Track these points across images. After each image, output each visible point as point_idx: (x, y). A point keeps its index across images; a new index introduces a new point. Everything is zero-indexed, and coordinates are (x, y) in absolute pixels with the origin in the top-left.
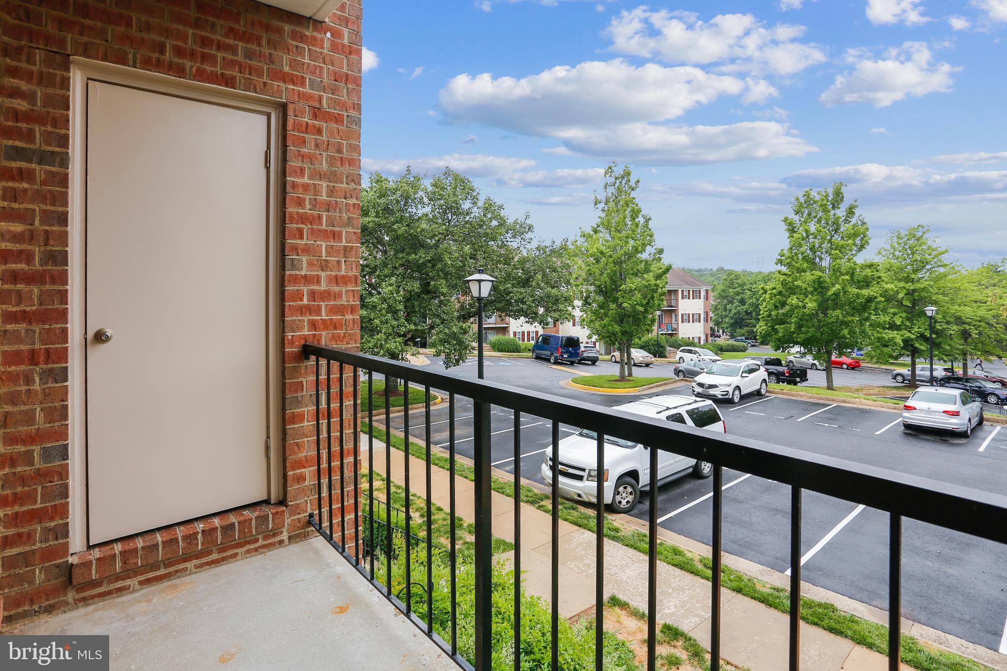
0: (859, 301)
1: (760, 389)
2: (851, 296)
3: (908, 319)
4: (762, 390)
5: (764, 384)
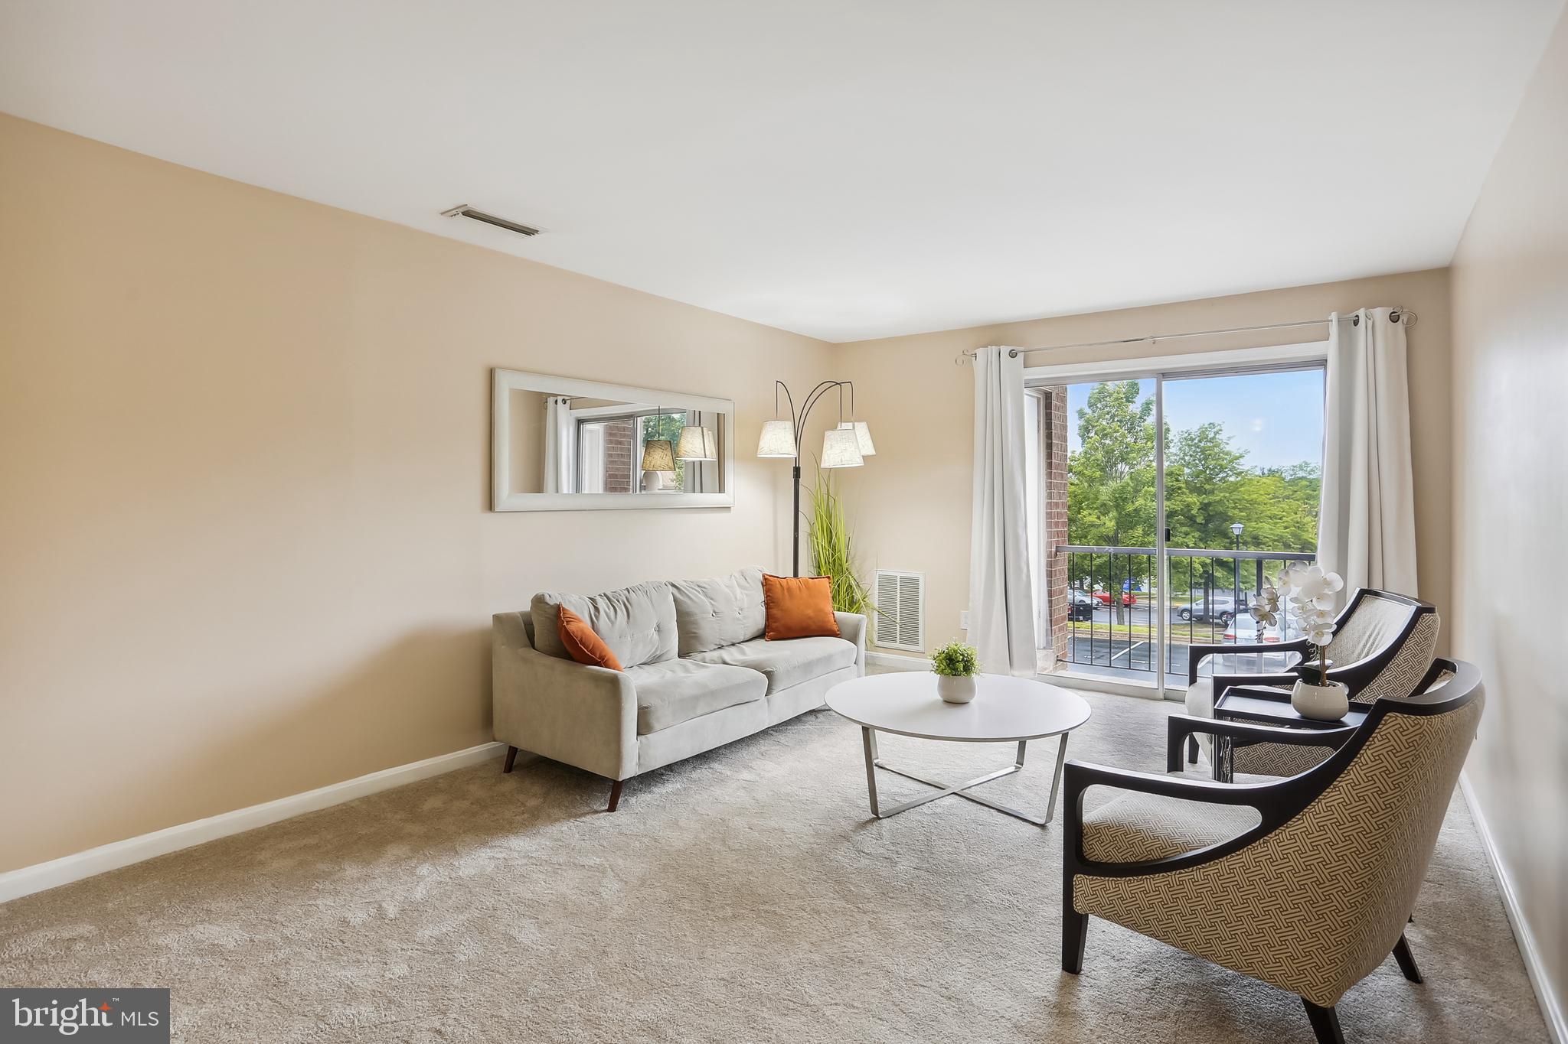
3: (1201, 540)
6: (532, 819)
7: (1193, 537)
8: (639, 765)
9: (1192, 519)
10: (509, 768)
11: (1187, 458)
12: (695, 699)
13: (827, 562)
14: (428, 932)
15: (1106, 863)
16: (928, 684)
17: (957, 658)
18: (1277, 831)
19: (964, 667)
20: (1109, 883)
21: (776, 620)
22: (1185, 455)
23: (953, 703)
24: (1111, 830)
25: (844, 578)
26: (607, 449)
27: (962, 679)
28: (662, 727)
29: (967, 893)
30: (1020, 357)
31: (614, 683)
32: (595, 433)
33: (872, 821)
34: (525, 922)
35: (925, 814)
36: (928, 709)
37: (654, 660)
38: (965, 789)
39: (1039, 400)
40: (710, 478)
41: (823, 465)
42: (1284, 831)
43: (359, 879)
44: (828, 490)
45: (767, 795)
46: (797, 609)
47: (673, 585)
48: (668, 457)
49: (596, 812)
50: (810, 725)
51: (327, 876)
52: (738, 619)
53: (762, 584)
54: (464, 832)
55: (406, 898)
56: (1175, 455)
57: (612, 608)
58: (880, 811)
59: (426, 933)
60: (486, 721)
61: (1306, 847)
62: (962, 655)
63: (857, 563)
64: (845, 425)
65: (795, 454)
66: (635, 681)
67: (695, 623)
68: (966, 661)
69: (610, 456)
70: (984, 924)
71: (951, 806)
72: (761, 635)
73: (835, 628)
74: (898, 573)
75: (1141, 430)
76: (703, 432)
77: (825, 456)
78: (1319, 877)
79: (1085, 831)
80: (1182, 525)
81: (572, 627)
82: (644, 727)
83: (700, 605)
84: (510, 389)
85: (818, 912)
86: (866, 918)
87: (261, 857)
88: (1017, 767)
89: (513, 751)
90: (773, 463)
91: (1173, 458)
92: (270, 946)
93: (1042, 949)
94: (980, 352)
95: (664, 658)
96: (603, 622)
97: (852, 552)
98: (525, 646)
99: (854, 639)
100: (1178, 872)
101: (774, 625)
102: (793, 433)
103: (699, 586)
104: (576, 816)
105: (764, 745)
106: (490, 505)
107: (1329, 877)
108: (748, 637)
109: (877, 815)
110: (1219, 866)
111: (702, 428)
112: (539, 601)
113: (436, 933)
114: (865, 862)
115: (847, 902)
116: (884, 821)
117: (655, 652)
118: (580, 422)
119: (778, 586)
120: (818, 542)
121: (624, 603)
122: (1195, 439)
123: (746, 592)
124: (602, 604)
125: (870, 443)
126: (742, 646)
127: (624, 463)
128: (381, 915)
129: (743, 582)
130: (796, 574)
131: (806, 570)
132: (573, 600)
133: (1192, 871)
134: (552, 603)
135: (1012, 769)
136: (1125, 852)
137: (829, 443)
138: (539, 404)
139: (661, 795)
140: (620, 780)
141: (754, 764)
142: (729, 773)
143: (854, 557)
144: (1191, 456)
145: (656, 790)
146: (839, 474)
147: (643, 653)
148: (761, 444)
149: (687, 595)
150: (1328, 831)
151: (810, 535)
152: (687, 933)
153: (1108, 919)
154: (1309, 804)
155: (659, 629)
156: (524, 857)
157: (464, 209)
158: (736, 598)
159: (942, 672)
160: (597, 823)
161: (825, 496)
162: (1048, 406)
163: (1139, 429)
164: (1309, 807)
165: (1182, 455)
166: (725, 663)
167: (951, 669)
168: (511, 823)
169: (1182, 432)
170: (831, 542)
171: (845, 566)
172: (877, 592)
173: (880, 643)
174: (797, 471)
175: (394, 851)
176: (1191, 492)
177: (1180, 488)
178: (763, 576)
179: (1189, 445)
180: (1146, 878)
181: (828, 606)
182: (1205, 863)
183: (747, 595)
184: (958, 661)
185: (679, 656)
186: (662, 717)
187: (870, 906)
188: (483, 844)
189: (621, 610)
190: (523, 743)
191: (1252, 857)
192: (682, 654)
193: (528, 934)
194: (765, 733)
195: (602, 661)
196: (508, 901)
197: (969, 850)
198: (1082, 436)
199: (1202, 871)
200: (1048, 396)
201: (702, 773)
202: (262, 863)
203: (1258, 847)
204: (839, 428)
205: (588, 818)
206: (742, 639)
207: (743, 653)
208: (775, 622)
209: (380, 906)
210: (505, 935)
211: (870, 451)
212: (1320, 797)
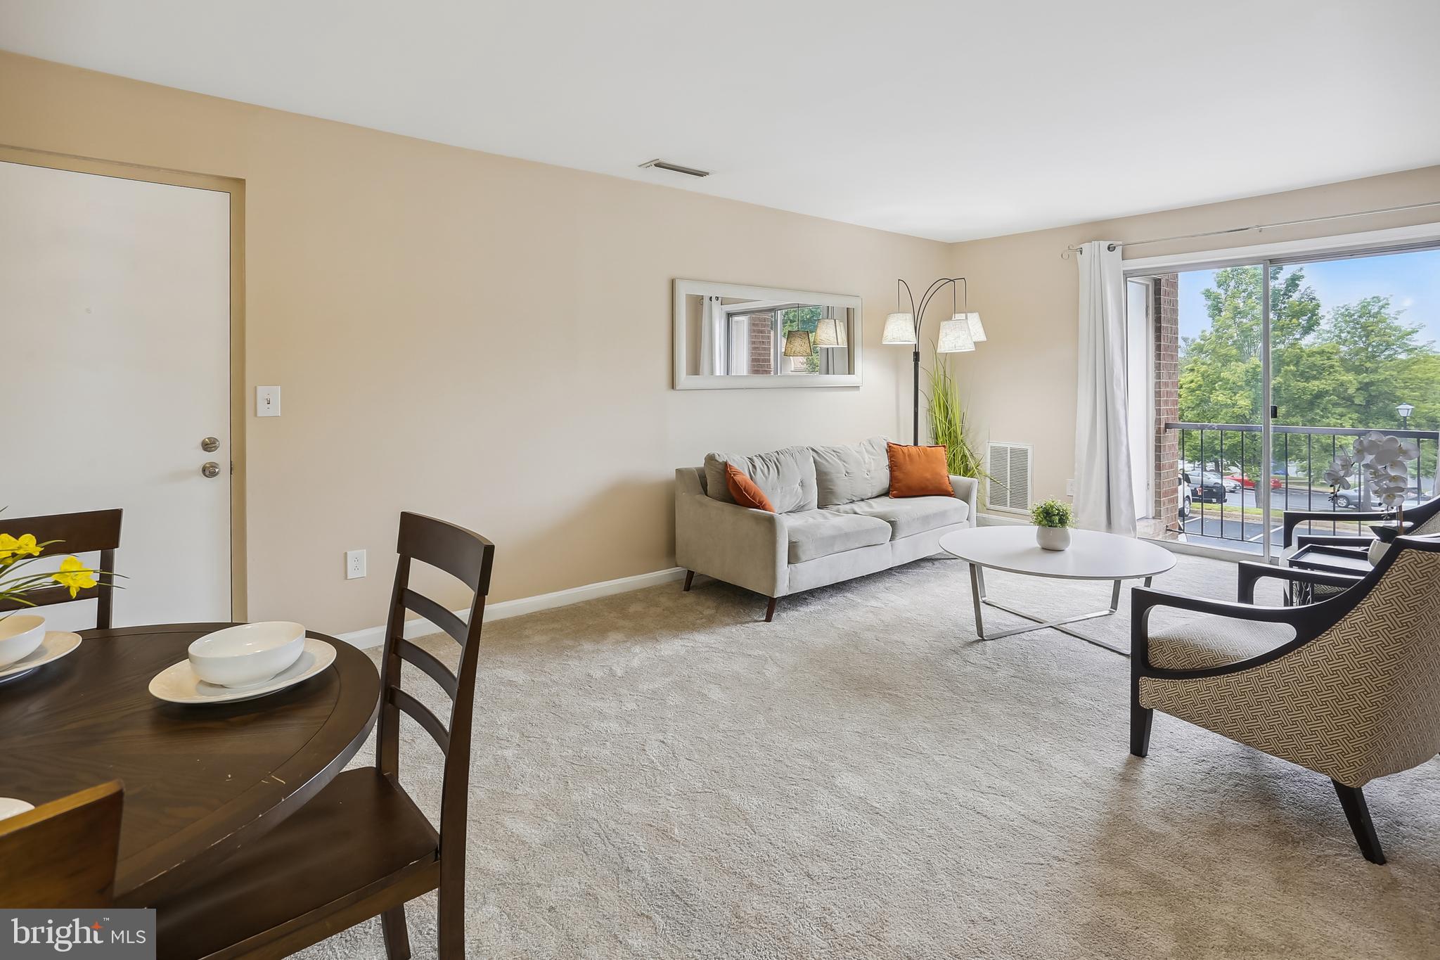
0: (1305, 397)
1: (1184, 508)
2: (1295, 391)
3: (1360, 422)
4: (1185, 509)
5: (1187, 502)
6: (709, 623)
7: (1350, 419)
8: (790, 587)
9: (1349, 400)
10: (688, 588)
11: (1343, 335)
12: (833, 539)
13: (944, 434)
14: (646, 687)
15: (1167, 669)
16: (1028, 534)
17: (1052, 512)
18: (1309, 644)
19: (1059, 520)
20: (1168, 683)
21: (899, 481)
22: (1341, 331)
23: (1049, 549)
24: (1173, 644)
25: (959, 449)
26: (751, 336)
27: (1059, 529)
28: (806, 559)
29: (1055, 696)
30: (1119, 251)
31: (771, 521)
32: (742, 324)
33: (978, 641)
34: (712, 686)
35: (1024, 640)
36: (1028, 553)
37: (799, 509)
38: (1062, 624)
39: (1147, 286)
40: (840, 362)
41: (938, 351)
42: (1315, 643)
43: (593, 652)
44: (945, 372)
45: (891, 618)
46: (916, 471)
47: (813, 450)
48: (806, 345)
49: (756, 621)
50: (928, 569)
51: (571, 648)
52: (866, 479)
53: (887, 451)
54: (661, 628)
55: (627, 665)
56: (1328, 332)
57: (765, 466)
58: (984, 635)
59: (644, 687)
60: (670, 551)
61: (1332, 656)
62: (1058, 510)
63: (971, 435)
64: (958, 316)
65: (914, 341)
66: (787, 524)
67: (831, 481)
68: (1062, 515)
69: (754, 343)
70: (1068, 718)
71: (1048, 635)
72: (886, 494)
73: (950, 489)
74: (1009, 445)
75: (1285, 307)
76: (835, 323)
77: (940, 343)
78: (1344, 680)
79: (1150, 644)
80: (1335, 405)
81: (737, 478)
82: (793, 558)
83: (836, 468)
84: (686, 295)
85: (931, 699)
86: (969, 705)
87: (527, 632)
88: (1111, 611)
89: (691, 574)
90: (896, 350)
91: (1326, 336)
92: (545, 685)
93: (1115, 738)
94: (1086, 247)
95: (806, 508)
96: (759, 476)
97: (966, 425)
98: (701, 493)
99: (966, 498)
100: (1226, 676)
101: (897, 485)
102: (913, 323)
103: (834, 451)
104: (742, 623)
105: (888, 582)
106: (673, 386)
107: (1352, 680)
108: (874, 494)
109: (982, 637)
110: (1260, 671)
111: (835, 320)
112: (710, 459)
113: (651, 687)
114: (969, 669)
115: (954, 693)
116: (988, 642)
117: (800, 502)
118: (730, 315)
119: (901, 452)
120: (936, 417)
121: (774, 462)
122: (1353, 315)
123: (874, 457)
124: (758, 463)
125: (981, 330)
126: (870, 501)
127: (765, 349)
128: (612, 674)
129: (870, 448)
130: (916, 443)
131: (925, 440)
132: (735, 459)
133: (1238, 675)
134: (721, 461)
135: (1107, 612)
136: (1183, 661)
137: (945, 332)
138: (697, 303)
139: (806, 613)
140: (775, 597)
141: (879, 595)
142: (859, 601)
143: (968, 430)
144: (1348, 332)
145: (801, 609)
146: (953, 357)
147: (790, 503)
148: (886, 333)
149: (825, 458)
150: (1352, 644)
151: (929, 410)
152: (830, 703)
153: (1167, 713)
154: (1336, 622)
155: (802, 484)
156: (706, 647)
157: (657, 162)
158: (865, 462)
159: (1040, 523)
160: (758, 629)
161: (942, 377)
162: (1157, 292)
163: (1283, 306)
164: (1337, 624)
165: (1337, 332)
166: (855, 513)
167: (1047, 521)
168: (694, 625)
169: (1338, 307)
170: (947, 417)
171: (960, 438)
172: (989, 461)
173: (992, 507)
174: (916, 355)
175: (614, 636)
176: (1348, 371)
177: (1332, 366)
178: (888, 444)
179: (1346, 322)
180: (1200, 680)
181: (944, 471)
182: (1249, 669)
183: (873, 459)
184: (1054, 515)
185: (818, 508)
186: (806, 551)
187: (973, 698)
188: (676, 636)
189: (772, 467)
190: (699, 568)
191: (1287, 664)
192: (822, 505)
193: (715, 693)
194: (889, 572)
195: (761, 505)
196: (698, 672)
197: (1060, 667)
198: (1213, 316)
199: (1245, 675)
200: (1157, 283)
201: (838, 599)
202: (527, 637)
203: (1293, 657)
204: (953, 319)
205: (751, 625)
206: (870, 495)
207: (871, 506)
208: (897, 483)
209: (611, 669)
210: (699, 693)
211: (982, 338)
212: (1346, 617)
